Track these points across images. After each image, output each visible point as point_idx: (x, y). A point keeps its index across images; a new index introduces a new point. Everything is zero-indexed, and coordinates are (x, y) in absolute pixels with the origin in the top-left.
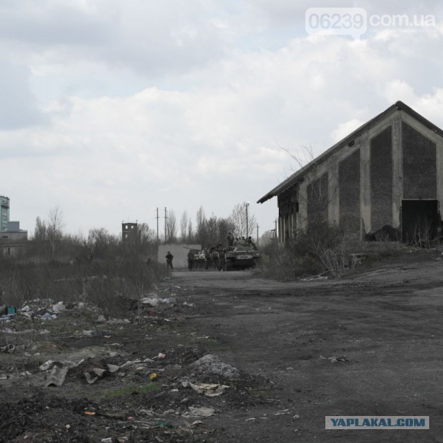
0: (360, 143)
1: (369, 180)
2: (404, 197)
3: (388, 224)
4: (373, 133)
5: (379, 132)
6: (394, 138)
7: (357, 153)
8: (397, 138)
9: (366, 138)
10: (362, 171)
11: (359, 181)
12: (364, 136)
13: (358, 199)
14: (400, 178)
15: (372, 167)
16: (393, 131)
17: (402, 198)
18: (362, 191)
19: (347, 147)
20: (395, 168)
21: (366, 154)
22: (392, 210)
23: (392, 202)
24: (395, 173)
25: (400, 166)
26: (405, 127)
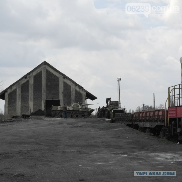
0: (29, 77)
1: (32, 92)
2: (46, 99)
3: (40, 109)
4: (34, 74)
5: (37, 73)
6: (43, 75)
7: (28, 81)
8: (44, 76)
9: (32, 76)
10: (30, 88)
11: (29, 92)
12: (31, 74)
13: (28, 99)
14: (45, 91)
15: (34, 86)
16: (43, 73)
17: (45, 99)
18: (30, 96)
19: (24, 79)
20: (43, 87)
21: (32, 82)
22: (41, 104)
23: (41, 101)
24: (43, 89)
25: (45, 86)
26: (47, 71)
